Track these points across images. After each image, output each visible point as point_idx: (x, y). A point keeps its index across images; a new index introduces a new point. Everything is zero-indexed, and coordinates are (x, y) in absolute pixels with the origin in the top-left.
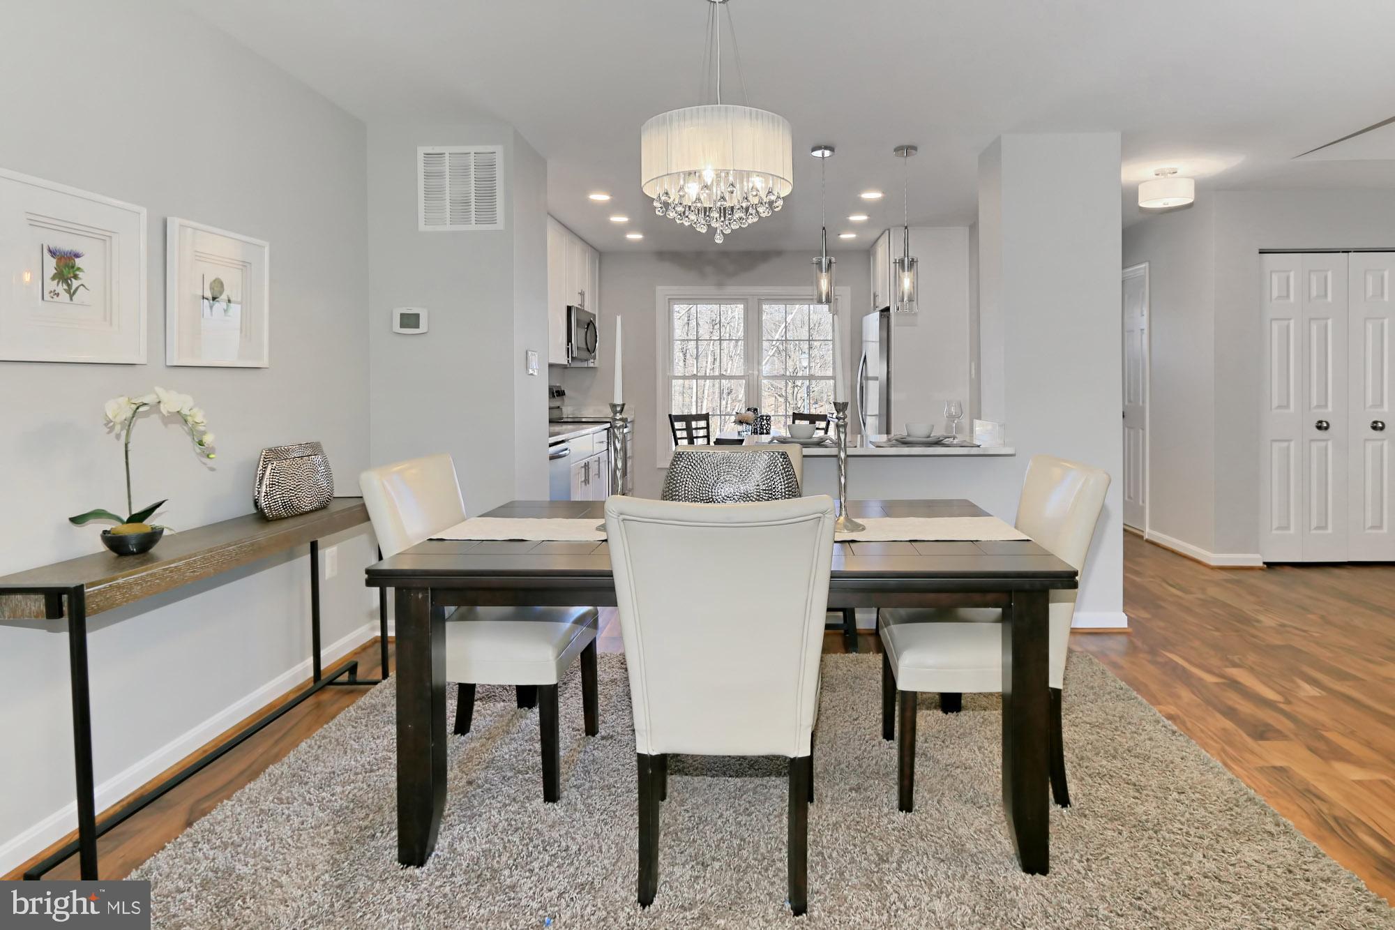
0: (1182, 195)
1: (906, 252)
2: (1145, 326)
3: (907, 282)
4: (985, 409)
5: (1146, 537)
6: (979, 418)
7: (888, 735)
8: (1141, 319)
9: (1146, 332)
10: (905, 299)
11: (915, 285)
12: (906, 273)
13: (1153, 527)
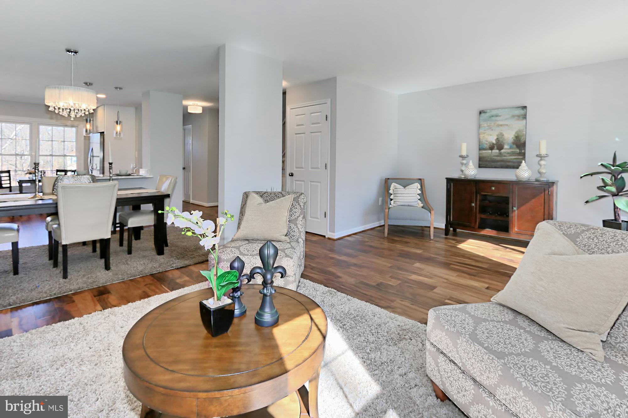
0: (199, 111)
1: (118, 118)
2: (191, 143)
3: (118, 128)
4: (143, 165)
5: (191, 202)
6: (142, 168)
7: (121, 244)
8: (189, 140)
9: (191, 144)
10: (118, 133)
11: (121, 129)
12: (118, 125)
13: (192, 200)
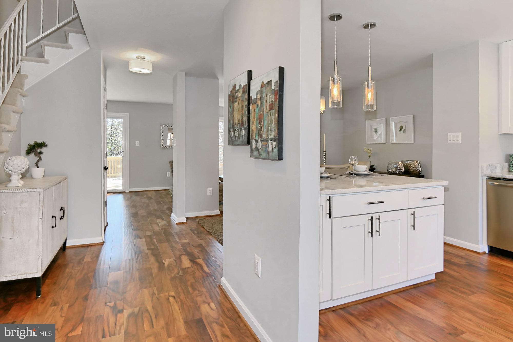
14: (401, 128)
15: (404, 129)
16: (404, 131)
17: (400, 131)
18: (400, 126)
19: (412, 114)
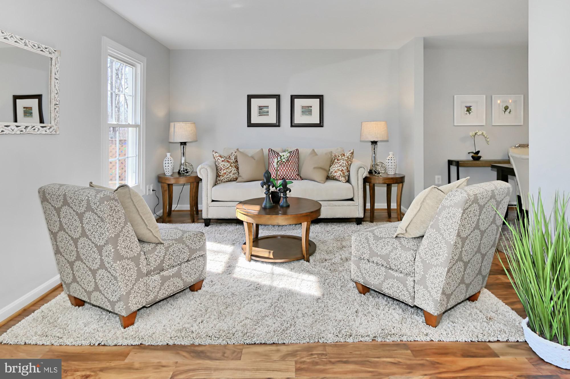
14: (506, 108)
15: (510, 110)
16: (510, 112)
17: (505, 112)
18: (505, 106)
19: (522, 94)
